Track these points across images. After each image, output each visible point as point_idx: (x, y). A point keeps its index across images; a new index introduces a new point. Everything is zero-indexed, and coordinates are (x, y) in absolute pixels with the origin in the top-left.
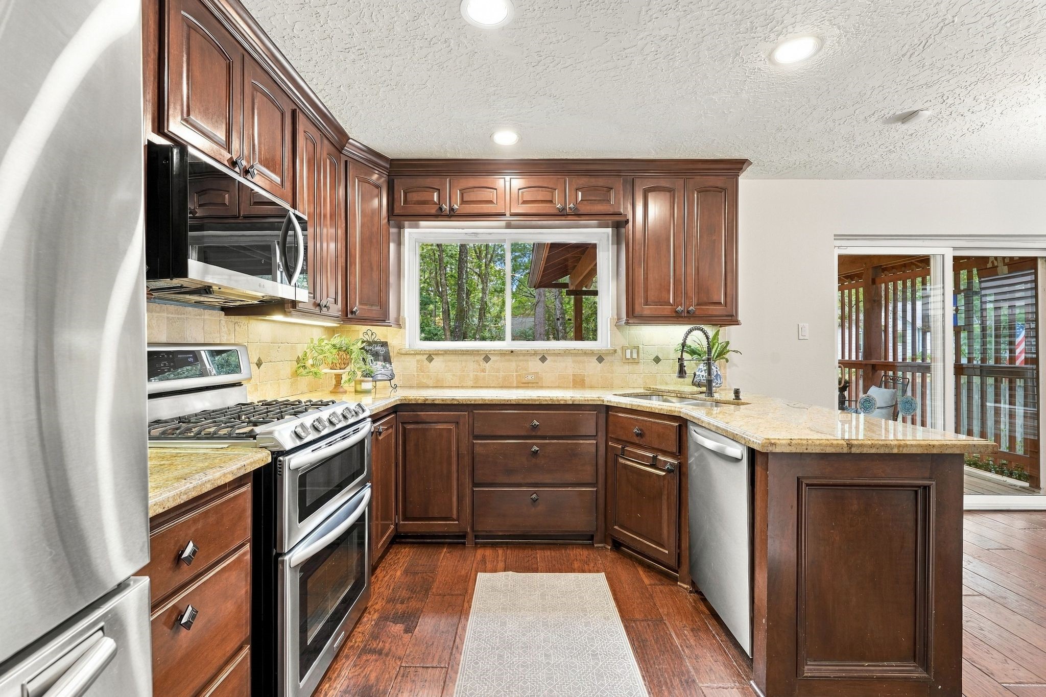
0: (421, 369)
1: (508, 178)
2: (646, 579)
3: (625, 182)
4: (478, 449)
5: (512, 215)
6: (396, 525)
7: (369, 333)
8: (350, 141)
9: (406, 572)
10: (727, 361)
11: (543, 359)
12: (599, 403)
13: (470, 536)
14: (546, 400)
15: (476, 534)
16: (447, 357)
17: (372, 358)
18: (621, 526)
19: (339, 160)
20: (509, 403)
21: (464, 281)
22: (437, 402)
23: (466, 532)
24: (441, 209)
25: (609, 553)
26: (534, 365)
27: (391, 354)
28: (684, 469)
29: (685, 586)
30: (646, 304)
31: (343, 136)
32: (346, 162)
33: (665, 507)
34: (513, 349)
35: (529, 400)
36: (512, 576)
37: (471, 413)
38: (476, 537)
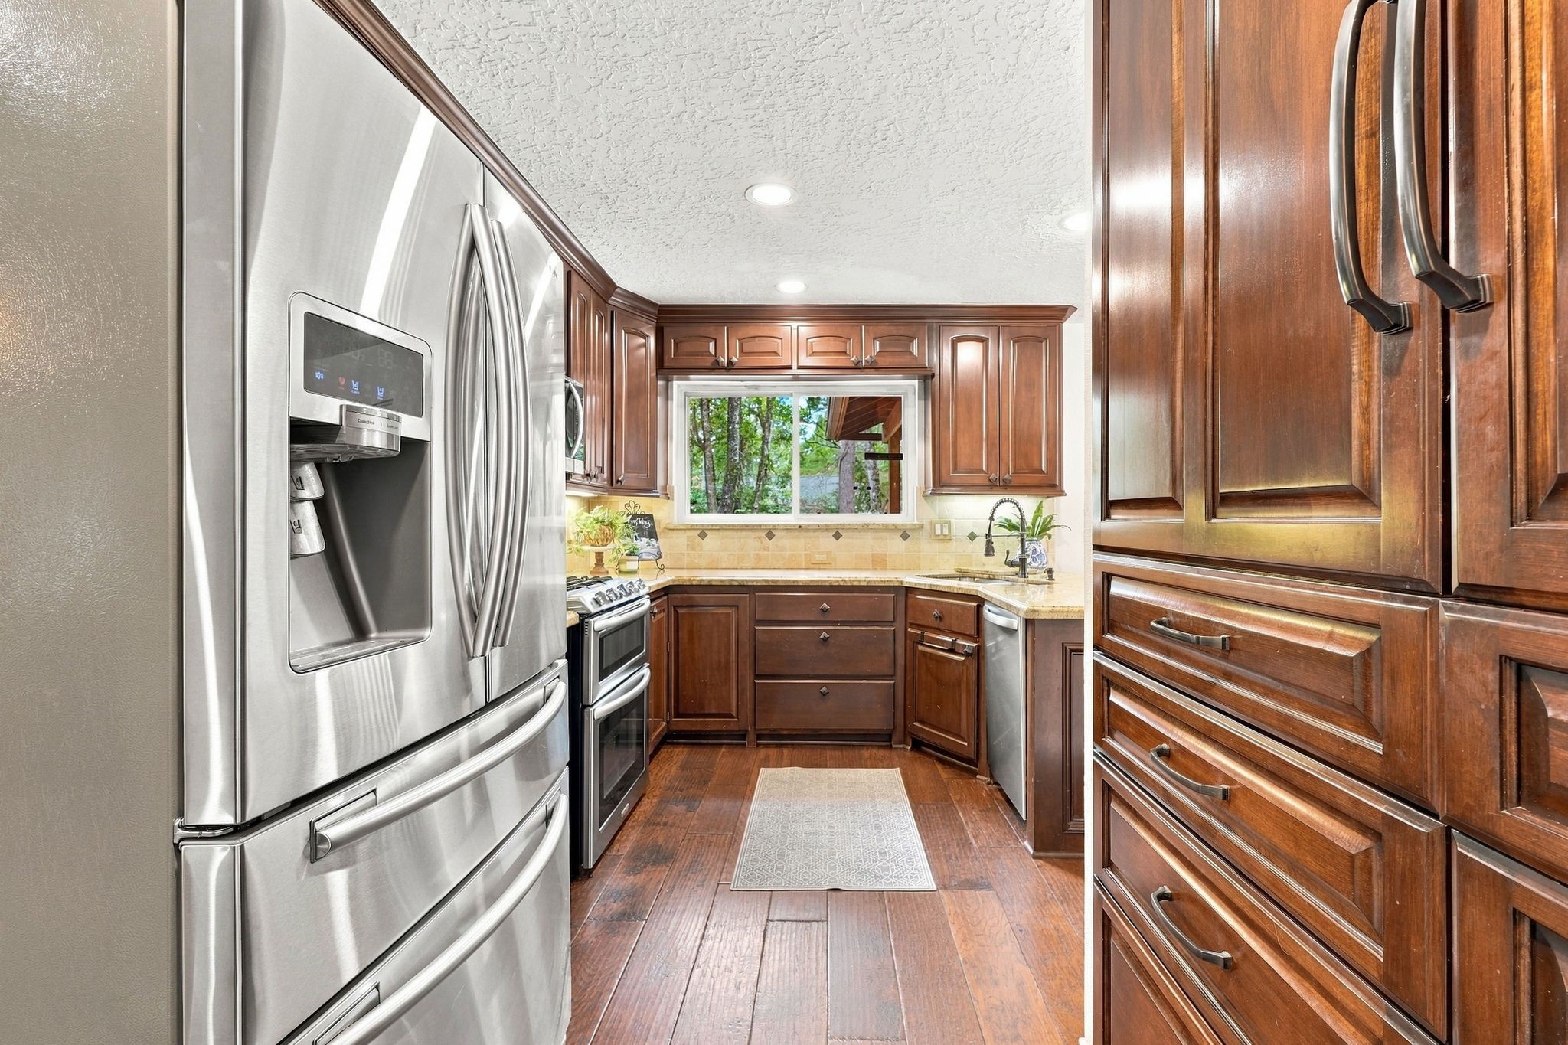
0: (691, 546)
1: (794, 325)
2: (944, 773)
3: (930, 330)
4: (759, 636)
5: (799, 368)
6: (668, 722)
7: (632, 505)
8: (617, 290)
9: (683, 768)
10: (1050, 538)
11: (837, 536)
12: (897, 584)
13: (751, 736)
14: (837, 581)
15: (758, 732)
16: (722, 533)
17: (636, 534)
18: (921, 722)
19: (605, 312)
20: (796, 584)
21: (737, 426)
22: (714, 583)
23: (747, 731)
24: (717, 361)
25: (908, 754)
26: (827, 541)
27: (657, 530)
28: (982, 654)
29: (984, 778)
30: (955, 470)
31: (609, 285)
32: (612, 312)
33: (964, 696)
34: (801, 523)
35: (818, 581)
36: (798, 771)
37: (752, 596)
38: (759, 737)
